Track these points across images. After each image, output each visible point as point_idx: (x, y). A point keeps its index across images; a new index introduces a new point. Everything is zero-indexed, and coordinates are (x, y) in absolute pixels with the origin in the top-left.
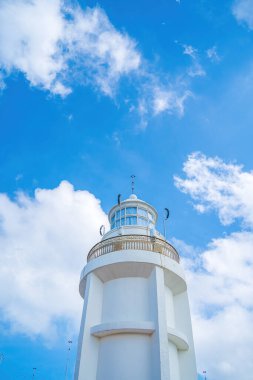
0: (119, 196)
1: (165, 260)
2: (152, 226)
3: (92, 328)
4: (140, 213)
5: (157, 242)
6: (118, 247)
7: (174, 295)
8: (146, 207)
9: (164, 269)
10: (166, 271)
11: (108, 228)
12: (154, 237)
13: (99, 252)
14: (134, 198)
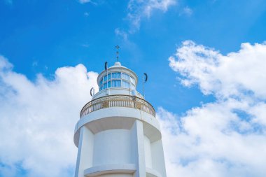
0: (106, 63)
1: (144, 115)
2: (133, 88)
3: (85, 171)
4: (123, 77)
5: (138, 100)
6: (105, 105)
7: (151, 143)
8: (128, 72)
9: (143, 121)
10: (145, 124)
11: (97, 89)
12: (135, 97)
13: (90, 109)
14: (118, 64)
